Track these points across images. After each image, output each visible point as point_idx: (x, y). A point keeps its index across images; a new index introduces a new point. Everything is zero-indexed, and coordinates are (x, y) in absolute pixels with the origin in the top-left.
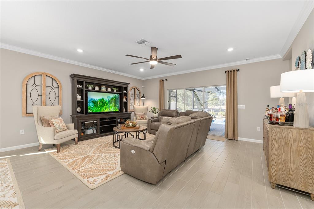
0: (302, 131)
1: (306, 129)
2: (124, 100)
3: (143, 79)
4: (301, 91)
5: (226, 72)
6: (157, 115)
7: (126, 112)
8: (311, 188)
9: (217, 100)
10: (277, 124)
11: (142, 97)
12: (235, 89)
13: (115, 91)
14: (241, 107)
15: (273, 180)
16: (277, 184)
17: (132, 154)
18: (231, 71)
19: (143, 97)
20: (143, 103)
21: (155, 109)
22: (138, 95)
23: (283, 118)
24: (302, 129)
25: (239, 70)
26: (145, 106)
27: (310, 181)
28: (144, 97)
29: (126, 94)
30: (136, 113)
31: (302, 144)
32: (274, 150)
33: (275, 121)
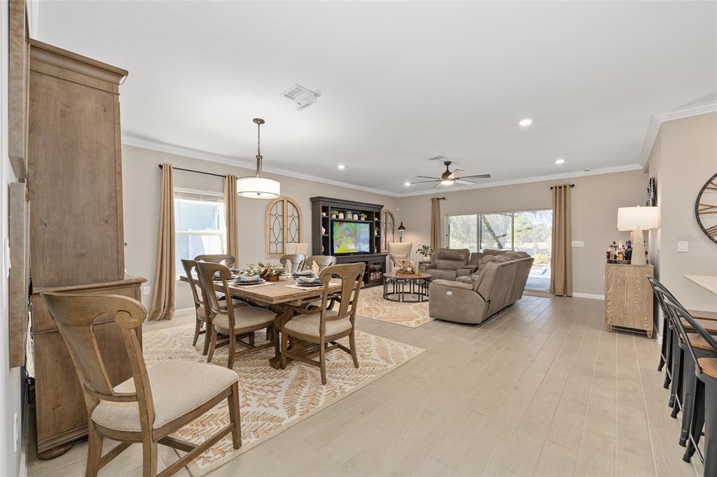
0: (638, 268)
1: (642, 266)
2: (376, 234)
3: (398, 196)
4: (638, 227)
5: (552, 188)
6: (428, 258)
7: (379, 254)
8: (646, 325)
9: (529, 231)
10: (615, 262)
11: (399, 228)
12: (567, 223)
13: (363, 219)
14: (576, 244)
15: (609, 322)
16: (613, 326)
17: (449, 296)
18: (560, 187)
19: (402, 227)
20: (401, 238)
21: (427, 248)
22: (390, 224)
23: (621, 255)
24: (638, 266)
25: (573, 185)
26: (404, 244)
27: (645, 318)
28: (404, 229)
29: (378, 224)
30: (394, 255)
31: (638, 281)
32: (610, 289)
33: (613, 259)
